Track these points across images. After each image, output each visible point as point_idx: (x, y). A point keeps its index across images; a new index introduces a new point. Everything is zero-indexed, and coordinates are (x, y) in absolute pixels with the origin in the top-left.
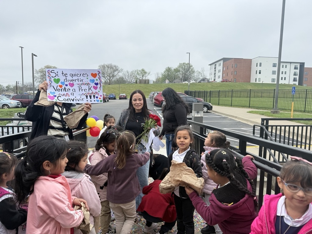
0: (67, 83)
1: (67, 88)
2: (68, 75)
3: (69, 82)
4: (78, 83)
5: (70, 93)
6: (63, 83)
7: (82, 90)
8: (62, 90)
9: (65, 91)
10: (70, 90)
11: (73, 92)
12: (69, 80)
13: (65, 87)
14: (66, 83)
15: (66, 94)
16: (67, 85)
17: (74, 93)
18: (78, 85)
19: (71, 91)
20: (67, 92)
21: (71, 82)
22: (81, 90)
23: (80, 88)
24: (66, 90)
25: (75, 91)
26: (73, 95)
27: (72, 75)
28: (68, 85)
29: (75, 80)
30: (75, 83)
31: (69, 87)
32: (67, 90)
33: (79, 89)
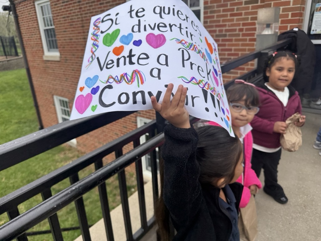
0: (142, 36)
1: (137, 51)
2: (149, 12)
3: (149, 31)
4: (181, 38)
5: (145, 71)
6: (126, 39)
7: (192, 64)
8: (122, 61)
9: (131, 63)
10: (148, 57)
11: (159, 67)
12: (148, 27)
13: (131, 51)
14: (136, 37)
15: (130, 74)
16: (138, 43)
17: (163, 68)
18: (180, 46)
19: (152, 63)
20: (136, 67)
21: (156, 32)
22: (187, 63)
23: (186, 57)
24: (134, 59)
25: (167, 64)
26: (159, 77)
27: (162, 10)
28: (144, 42)
29: (171, 26)
30: (168, 35)
31: (145, 47)
32: (139, 58)
33: (183, 60)
